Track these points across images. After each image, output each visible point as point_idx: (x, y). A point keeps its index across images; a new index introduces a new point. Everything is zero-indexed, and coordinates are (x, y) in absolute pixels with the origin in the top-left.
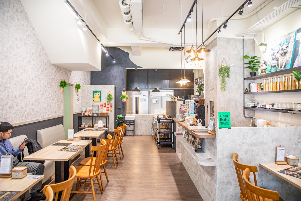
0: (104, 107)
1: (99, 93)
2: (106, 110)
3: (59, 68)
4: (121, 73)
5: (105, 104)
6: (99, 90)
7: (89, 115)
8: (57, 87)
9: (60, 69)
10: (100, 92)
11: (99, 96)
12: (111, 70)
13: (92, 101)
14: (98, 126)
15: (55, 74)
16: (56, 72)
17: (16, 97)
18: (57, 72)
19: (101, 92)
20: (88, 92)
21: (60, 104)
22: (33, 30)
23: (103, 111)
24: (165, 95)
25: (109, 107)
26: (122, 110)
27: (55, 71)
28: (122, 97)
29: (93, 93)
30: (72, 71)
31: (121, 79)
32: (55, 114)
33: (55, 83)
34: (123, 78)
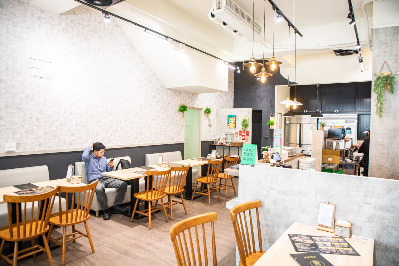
0: (240, 135)
1: (234, 119)
2: (241, 139)
3: (177, 92)
4: (269, 92)
5: (240, 132)
6: (235, 115)
7: (221, 144)
8: (175, 112)
9: (179, 93)
10: (235, 117)
11: (234, 122)
12: (256, 88)
13: (226, 127)
14: (211, 156)
15: (172, 98)
16: (173, 97)
17: (121, 122)
18: (175, 97)
19: (237, 117)
20: (223, 117)
21: (178, 129)
22: (142, 58)
23: (239, 139)
24: (344, 121)
25: (244, 136)
26: (269, 140)
27: (171, 95)
28: (269, 124)
29: (228, 118)
30: (198, 94)
31: (269, 100)
32: (172, 140)
33: (172, 108)
34: (271, 98)
